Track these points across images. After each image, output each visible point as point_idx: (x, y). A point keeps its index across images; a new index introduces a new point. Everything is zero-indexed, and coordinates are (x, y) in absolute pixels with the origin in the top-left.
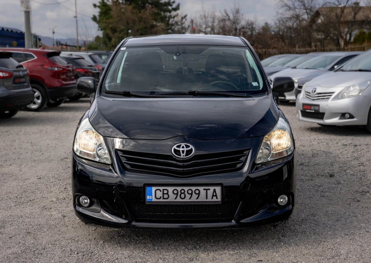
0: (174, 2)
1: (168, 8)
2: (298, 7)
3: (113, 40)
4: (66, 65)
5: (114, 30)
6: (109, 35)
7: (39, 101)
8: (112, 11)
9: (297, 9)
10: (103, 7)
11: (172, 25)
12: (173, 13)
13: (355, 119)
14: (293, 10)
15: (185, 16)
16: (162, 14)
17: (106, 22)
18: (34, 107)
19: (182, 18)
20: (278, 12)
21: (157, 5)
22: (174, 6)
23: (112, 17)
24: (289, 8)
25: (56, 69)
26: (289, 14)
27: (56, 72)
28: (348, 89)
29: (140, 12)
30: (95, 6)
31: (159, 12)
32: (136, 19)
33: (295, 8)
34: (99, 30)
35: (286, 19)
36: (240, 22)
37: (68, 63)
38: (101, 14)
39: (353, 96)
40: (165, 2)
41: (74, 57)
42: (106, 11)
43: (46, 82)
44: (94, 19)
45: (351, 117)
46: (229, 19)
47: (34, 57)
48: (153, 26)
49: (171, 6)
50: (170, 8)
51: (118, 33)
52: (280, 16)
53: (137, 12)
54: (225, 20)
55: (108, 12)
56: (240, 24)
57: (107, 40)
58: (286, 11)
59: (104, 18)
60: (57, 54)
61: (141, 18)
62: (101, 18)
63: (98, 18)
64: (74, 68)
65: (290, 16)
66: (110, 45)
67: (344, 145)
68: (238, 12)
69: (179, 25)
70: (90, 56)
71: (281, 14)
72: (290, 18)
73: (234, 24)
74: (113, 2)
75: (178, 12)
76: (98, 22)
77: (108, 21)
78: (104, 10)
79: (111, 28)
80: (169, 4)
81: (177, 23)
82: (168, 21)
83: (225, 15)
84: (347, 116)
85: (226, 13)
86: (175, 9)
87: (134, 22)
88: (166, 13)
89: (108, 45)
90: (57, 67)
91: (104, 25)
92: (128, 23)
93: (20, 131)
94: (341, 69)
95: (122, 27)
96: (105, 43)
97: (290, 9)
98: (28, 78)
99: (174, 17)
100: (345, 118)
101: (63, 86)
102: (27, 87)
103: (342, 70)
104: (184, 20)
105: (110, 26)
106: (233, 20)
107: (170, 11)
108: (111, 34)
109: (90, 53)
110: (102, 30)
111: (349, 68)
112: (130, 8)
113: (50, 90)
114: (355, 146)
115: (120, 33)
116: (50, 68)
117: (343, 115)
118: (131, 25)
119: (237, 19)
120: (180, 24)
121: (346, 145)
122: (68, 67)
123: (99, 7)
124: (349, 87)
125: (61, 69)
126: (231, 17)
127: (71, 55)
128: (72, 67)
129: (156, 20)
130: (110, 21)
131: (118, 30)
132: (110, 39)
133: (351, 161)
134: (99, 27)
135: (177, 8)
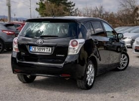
2: (128, 5)
12: (72, 8)
15: (77, 9)
16: (67, 8)
21: (65, 4)
22: (73, 4)
29: (58, 7)
30: (37, 4)
33: (126, 6)
38: (40, 7)
42: (42, 6)
44: (37, 9)
48: (64, 13)
50: (71, 5)
55: (44, 7)
58: (122, 7)
59: (42, 9)
61: (59, 10)
62: (40, 9)
68: (102, 7)
71: (120, 8)
74: (45, 2)
75: (74, 7)
76: (38, 11)
77: (43, 11)
79: (45, 14)
80: (70, 3)
81: (73, 12)
82: (70, 11)
83: (96, 9)
87: (55, 11)
88: (69, 7)
91: (41, 12)
92: (52, 12)
95: (50, 14)
97: (124, 6)
106: (99, 11)
107: (71, 7)
112: (53, 5)
119: (102, 11)
123: (39, 4)
126: (99, 9)
129: (65, 10)
130: (45, 10)
134: (39, 13)
135: (74, 5)
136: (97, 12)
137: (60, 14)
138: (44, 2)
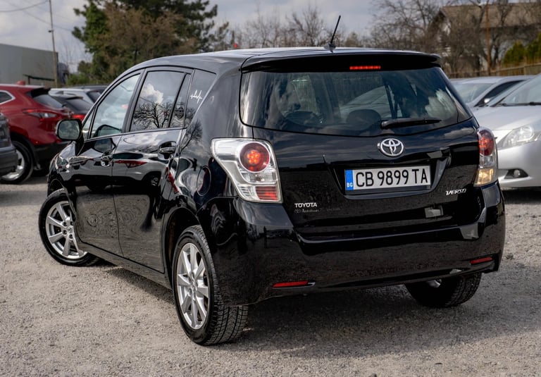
0: (207, 3)
1: (198, 14)
2: (408, 7)
3: (112, 67)
4: (61, 109)
5: (113, 52)
6: (105, 60)
7: (21, 168)
8: (108, 19)
9: (406, 9)
10: (93, 14)
11: (206, 40)
12: (207, 21)
13: (528, 178)
14: (399, 11)
15: (226, 26)
16: (190, 22)
17: (98, 39)
18: (13, 176)
19: (221, 30)
20: (375, 15)
21: (180, 8)
22: (208, 9)
23: (108, 30)
24: (392, 9)
25: (46, 115)
26: (392, 19)
27: (46, 120)
28: (516, 132)
29: (155, 21)
30: (77, 12)
31: (183, 19)
32: (149, 32)
33: (403, 8)
34: (86, 51)
35: (389, 26)
36: (319, 33)
37: (63, 106)
38: (90, 25)
39: (525, 143)
40: (193, 4)
41: (65, 95)
42: (97, 20)
43: (31, 135)
44: (76, 33)
45: (524, 174)
46: (301, 29)
47: (11, 98)
48: (177, 44)
49: (203, 9)
50: (201, 13)
51: (120, 55)
52: (379, 21)
53: (149, 20)
54: (293, 30)
55: (101, 21)
56: (319, 37)
57: (100, 68)
58: (388, 13)
59: (94, 31)
60: (45, 91)
61: (158, 31)
62: (89, 32)
63: (83, 32)
64: (73, 113)
65: (394, 23)
66: (105, 76)
67: (517, 216)
68: (314, 16)
69: (216, 41)
70: (88, 94)
71: (380, 18)
72: (395, 25)
73: (309, 37)
74: (108, 5)
75: (214, 18)
76: (84, 39)
77: (101, 36)
78: (95, 18)
79: (107, 48)
80: (198, 6)
81: (212, 37)
82: (199, 34)
83: (294, 22)
84: (517, 173)
85: (296, 20)
86: (210, 15)
87: (146, 37)
88: (195, 21)
89: (103, 76)
90: (48, 112)
91: (94, 43)
92: (135, 39)
93: (6, 213)
94: (502, 102)
95: (125, 47)
96: (98, 74)
97: (395, 9)
98: (7, 131)
99: (208, 27)
100: (514, 177)
101: (59, 143)
102: (7, 144)
103: (504, 105)
104: (224, 31)
105: (106, 45)
106: (307, 30)
107: (201, 19)
108: (107, 58)
109: (88, 90)
110: (91, 51)
111: (513, 101)
112: (137, 14)
113: (39, 149)
114: (534, 217)
115: (123, 56)
116: (37, 114)
117: (511, 173)
118: (142, 42)
119: (315, 29)
120: (216, 38)
121: (520, 216)
122: (63, 111)
123: (84, 14)
124: (518, 130)
125: (54, 116)
126: (305, 26)
127: (62, 92)
128: (70, 112)
129: (180, 33)
130: (106, 36)
131: (120, 51)
132: (106, 66)
133: (533, 237)
134: (87, 47)
135: (213, 13)
136: (299, 36)
137: (165, 46)
138: (101, 7)
